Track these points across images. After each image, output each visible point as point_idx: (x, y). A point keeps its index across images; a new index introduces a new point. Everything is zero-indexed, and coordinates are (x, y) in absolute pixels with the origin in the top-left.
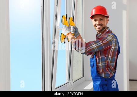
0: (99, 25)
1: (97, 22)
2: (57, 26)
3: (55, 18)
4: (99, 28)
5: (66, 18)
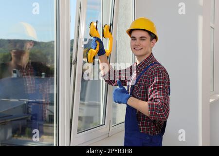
3: (77, 26)
5: (97, 27)
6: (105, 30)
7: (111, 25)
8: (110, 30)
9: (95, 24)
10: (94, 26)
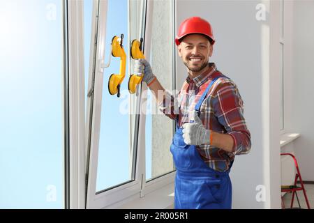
0: (196, 56)
1: (194, 51)
2: (99, 61)
3: (94, 42)
4: (195, 64)
5: (121, 43)
6: (134, 48)
7: (142, 40)
8: (140, 48)
9: (119, 40)
10: (117, 42)
